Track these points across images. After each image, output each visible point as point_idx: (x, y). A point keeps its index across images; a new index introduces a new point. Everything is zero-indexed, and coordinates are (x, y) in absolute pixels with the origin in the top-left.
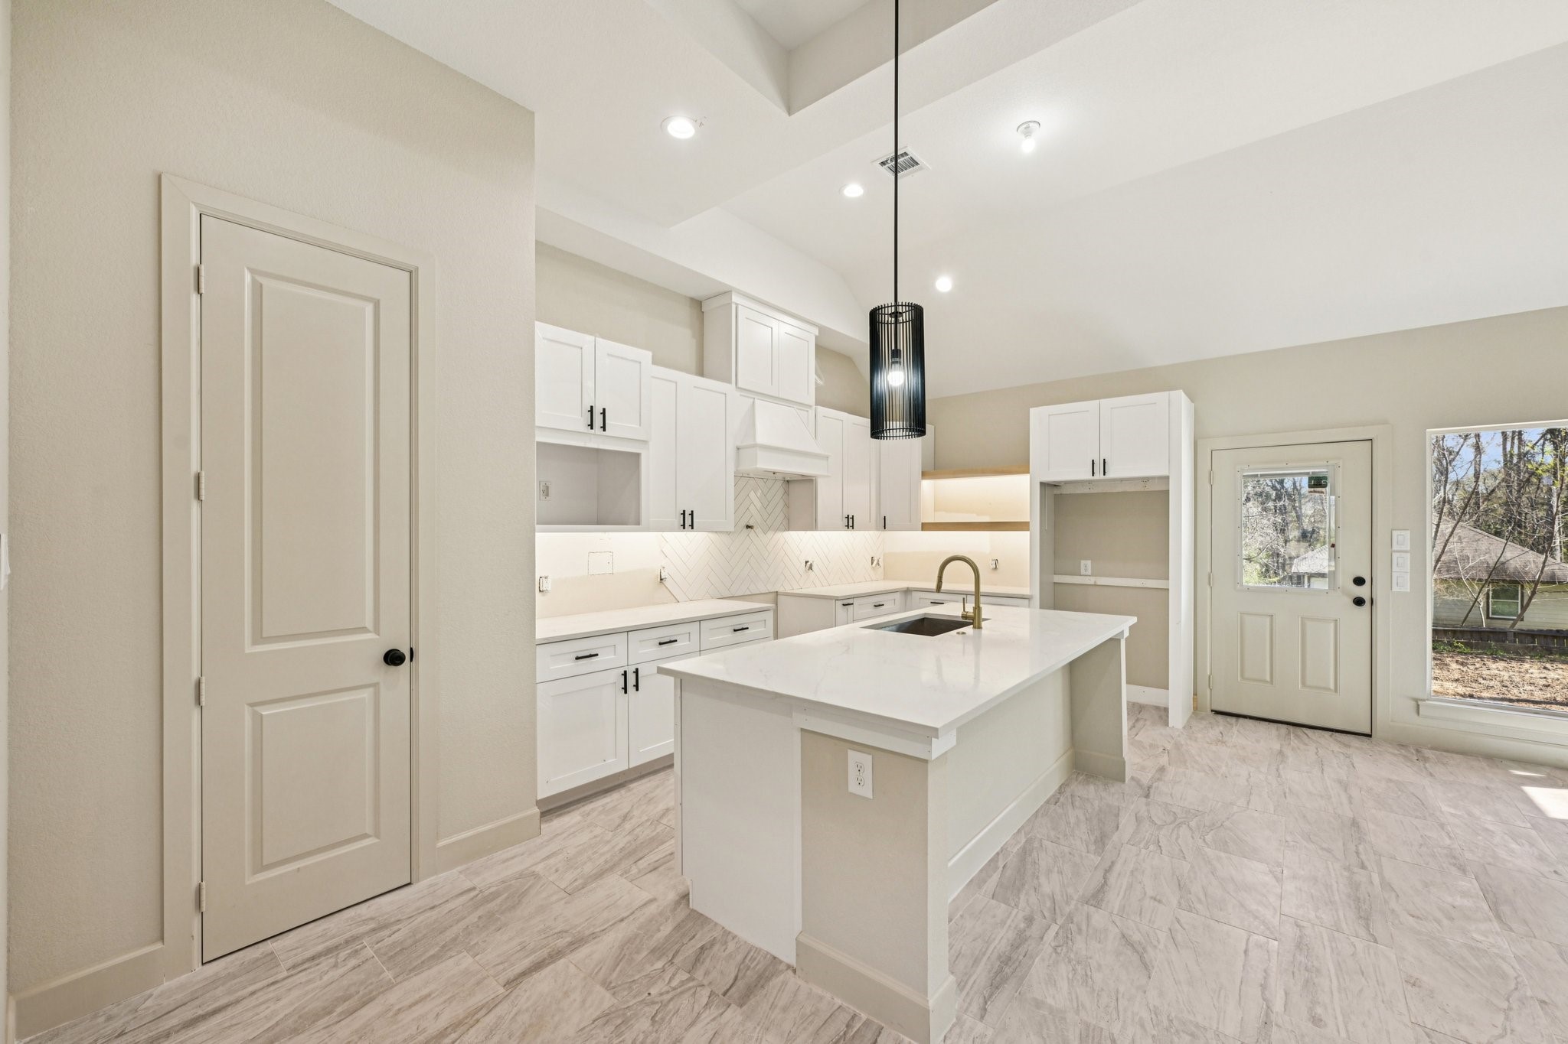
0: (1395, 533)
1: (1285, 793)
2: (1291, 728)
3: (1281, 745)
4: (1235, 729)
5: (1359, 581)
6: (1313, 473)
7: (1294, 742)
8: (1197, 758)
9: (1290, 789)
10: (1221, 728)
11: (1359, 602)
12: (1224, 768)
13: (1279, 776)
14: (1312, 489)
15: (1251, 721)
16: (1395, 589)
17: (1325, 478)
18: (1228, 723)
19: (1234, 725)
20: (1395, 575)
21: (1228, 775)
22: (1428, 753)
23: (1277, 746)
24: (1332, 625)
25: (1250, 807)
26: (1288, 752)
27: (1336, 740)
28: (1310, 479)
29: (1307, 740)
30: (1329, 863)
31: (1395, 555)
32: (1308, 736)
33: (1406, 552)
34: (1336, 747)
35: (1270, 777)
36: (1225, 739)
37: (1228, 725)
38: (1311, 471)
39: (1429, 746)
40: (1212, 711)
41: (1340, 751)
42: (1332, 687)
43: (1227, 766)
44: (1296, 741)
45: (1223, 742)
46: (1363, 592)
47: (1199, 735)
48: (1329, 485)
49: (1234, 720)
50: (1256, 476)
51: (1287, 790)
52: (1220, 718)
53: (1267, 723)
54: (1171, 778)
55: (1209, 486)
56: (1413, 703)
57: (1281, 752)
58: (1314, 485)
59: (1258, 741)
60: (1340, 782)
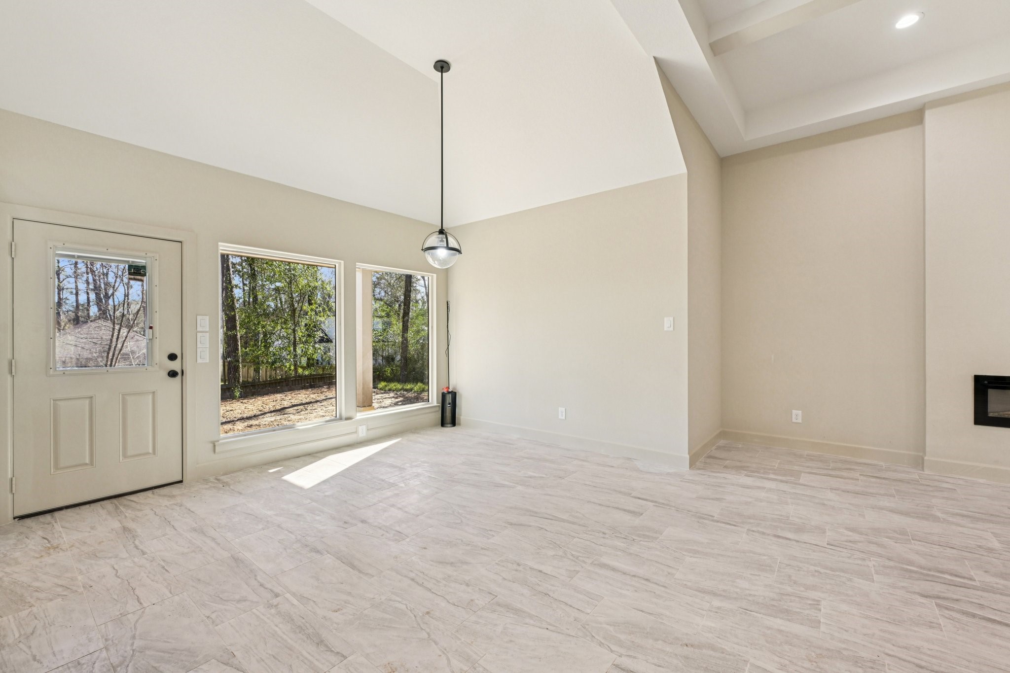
0: (199, 318)
1: (163, 567)
2: (115, 501)
3: (119, 521)
4: (58, 527)
5: (173, 357)
6: (133, 262)
7: (129, 513)
8: (36, 584)
9: (164, 561)
10: (40, 533)
11: (173, 374)
12: (80, 578)
13: (144, 553)
14: (132, 277)
15: (69, 510)
16: (199, 361)
17: (144, 267)
18: (44, 523)
19: (53, 522)
20: (199, 350)
21: (91, 583)
22: (224, 478)
23: (116, 525)
24: (150, 396)
25: (145, 605)
26: (131, 525)
27: (160, 495)
28: (130, 267)
29: (138, 507)
30: (254, 610)
31: (199, 335)
32: (135, 502)
33: (206, 332)
34: (165, 502)
35: (136, 560)
36: (55, 542)
37: (46, 526)
38: (131, 260)
39: (222, 473)
40: (15, 518)
41: (171, 503)
42: (151, 451)
43: (81, 572)
44: (130, 511)
45: (56, 548)
46: (175, 365)
47: (17, 554)
48: (147, 274)
49: (48, 517)
50: (73, 256)
51: (163, 563)
52: (28, 522)
53: (87, 506)
54: (17, 635)
55: (9, 260)
56: (212, 445)
57: (125, 529)
58: (134, 273)
59: (93, 528)
60: (195, 530)
